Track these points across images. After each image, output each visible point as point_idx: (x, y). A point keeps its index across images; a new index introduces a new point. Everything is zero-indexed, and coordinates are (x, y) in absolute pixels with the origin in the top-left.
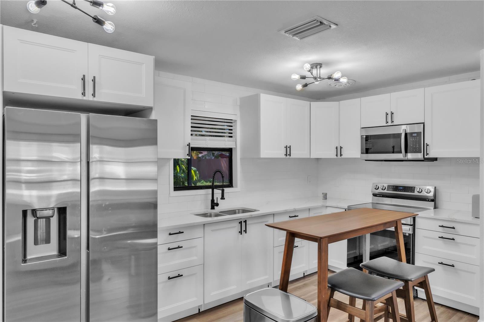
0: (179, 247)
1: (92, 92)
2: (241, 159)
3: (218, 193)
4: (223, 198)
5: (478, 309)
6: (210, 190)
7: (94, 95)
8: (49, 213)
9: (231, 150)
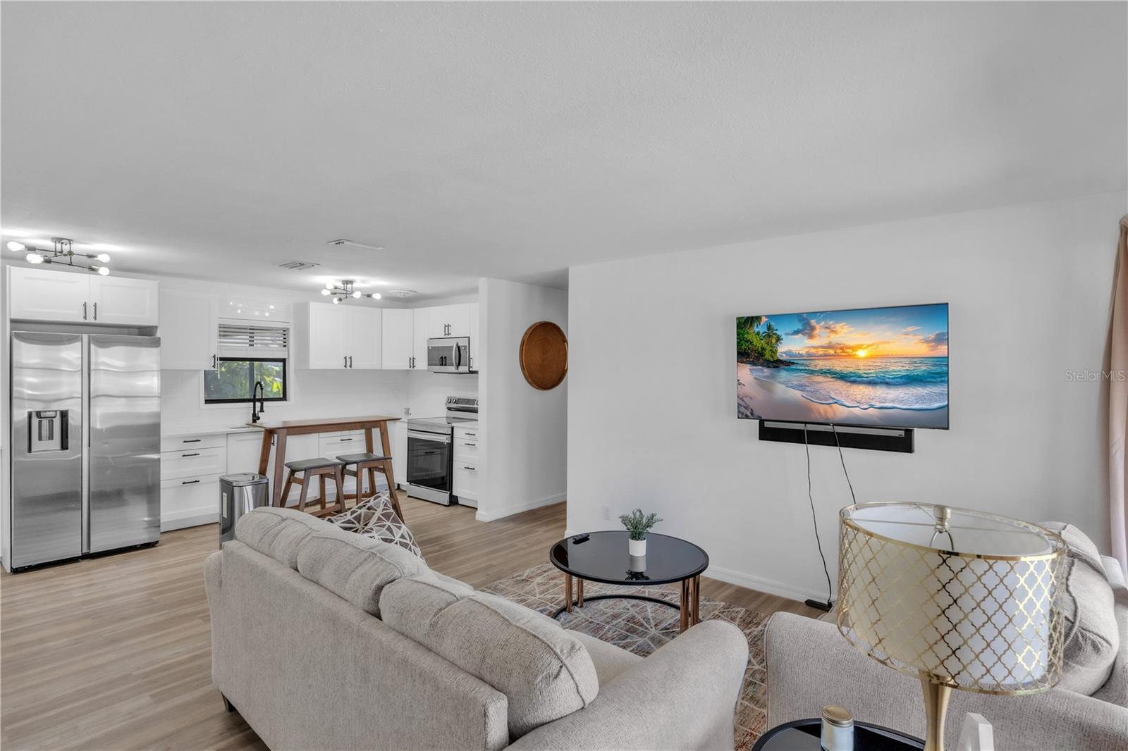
0: (196, 454)
1: (92, 315)
2: (295, 370)
3: (258, 404)
4: (262, 410)
6: (252, 404)
7: (95, 318)
8: (52, 414)
9: (284, 361)
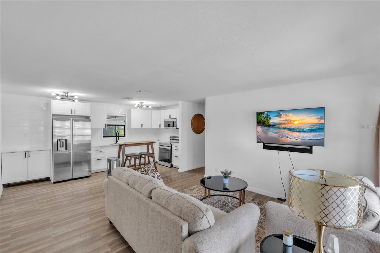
0: (101, 152)
1: (74, 113)
2: (127, 128)
3: (117, 138)
4: (118, 139)
5: (178, 166)
6: (116, 138)
7: (74, 114)
8: (63, 140)
9: (124, 125)
